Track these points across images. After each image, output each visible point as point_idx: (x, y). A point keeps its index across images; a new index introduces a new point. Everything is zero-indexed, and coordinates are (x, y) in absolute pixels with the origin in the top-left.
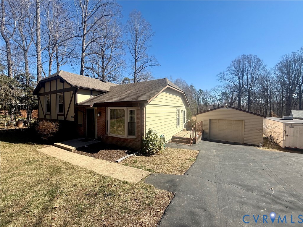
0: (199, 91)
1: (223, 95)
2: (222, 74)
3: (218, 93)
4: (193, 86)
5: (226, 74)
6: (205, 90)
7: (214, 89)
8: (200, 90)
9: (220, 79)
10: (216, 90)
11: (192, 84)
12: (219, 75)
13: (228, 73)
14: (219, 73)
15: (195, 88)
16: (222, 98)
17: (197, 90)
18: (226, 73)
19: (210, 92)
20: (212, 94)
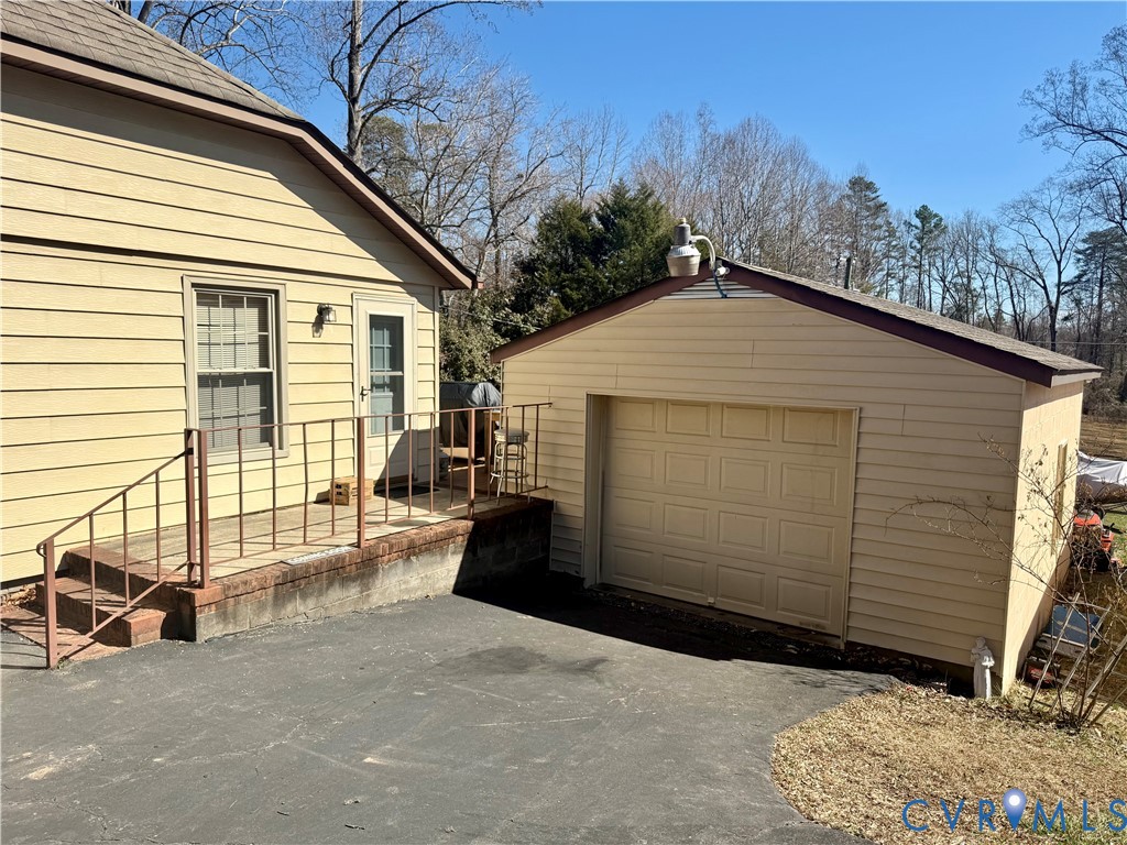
0: (916, 222)
1: (1094, 249)
2: (1065, 88)
3: (1050, 232)
4: (870, 186)
5: (1092, 84)
6: (961, 217)
7: (1025, 210)
8: (924, 214)
9: (1046, 127)
10: (1036, 215)
11: (861, 167)
12: (1039, 97)
13: (1107, 76)
14: (1041, 80)
15: (882, 199)
16: (1084, 273)
17: (899, 213)
18: (1093, 79)
19: (993, 230)
20: (1007, 241)
